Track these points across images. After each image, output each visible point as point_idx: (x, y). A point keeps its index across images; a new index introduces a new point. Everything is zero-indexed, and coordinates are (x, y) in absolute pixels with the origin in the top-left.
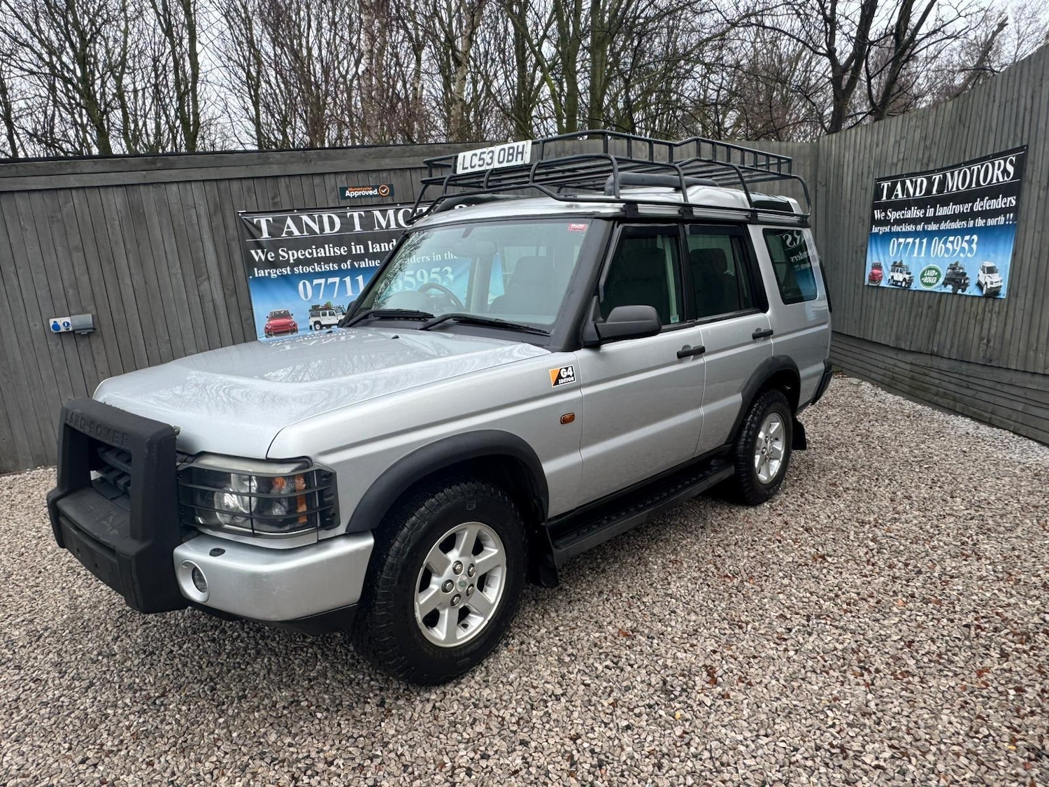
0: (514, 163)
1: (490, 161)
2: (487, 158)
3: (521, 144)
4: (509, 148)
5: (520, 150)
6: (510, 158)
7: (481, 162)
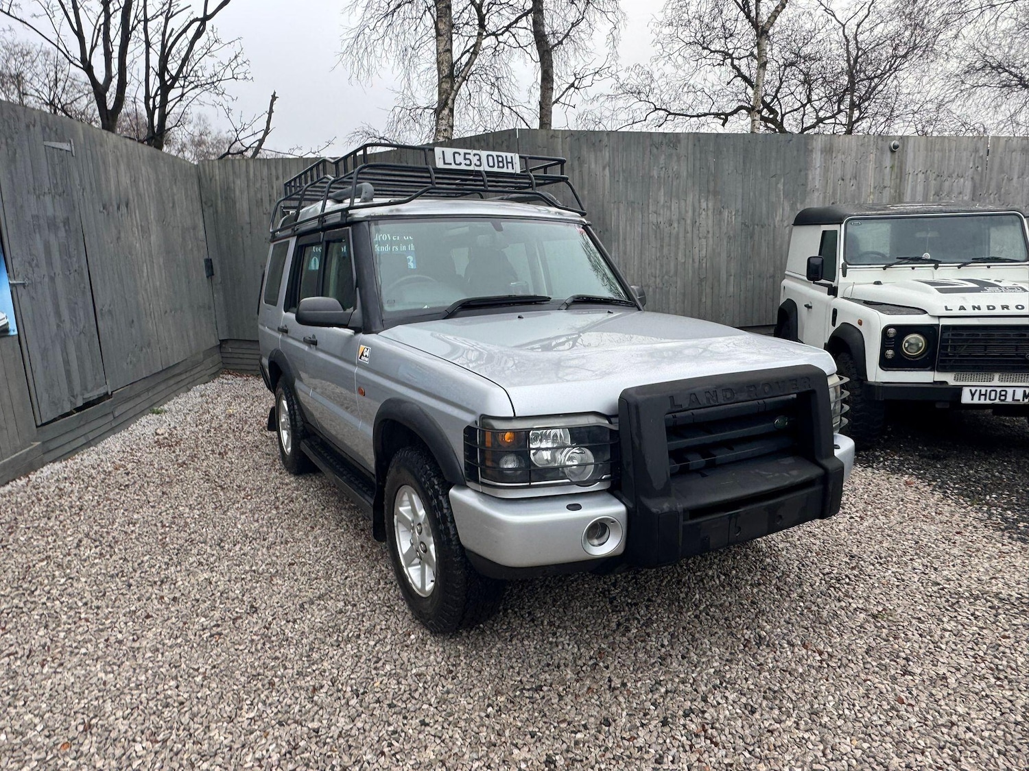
0: (505, 170)
1: (478, 163)
2: (475, 160)
3: (509, 155)
4: (498, 156)
5: (509, 160)
6: (501, 165)
7: (468, 162)
